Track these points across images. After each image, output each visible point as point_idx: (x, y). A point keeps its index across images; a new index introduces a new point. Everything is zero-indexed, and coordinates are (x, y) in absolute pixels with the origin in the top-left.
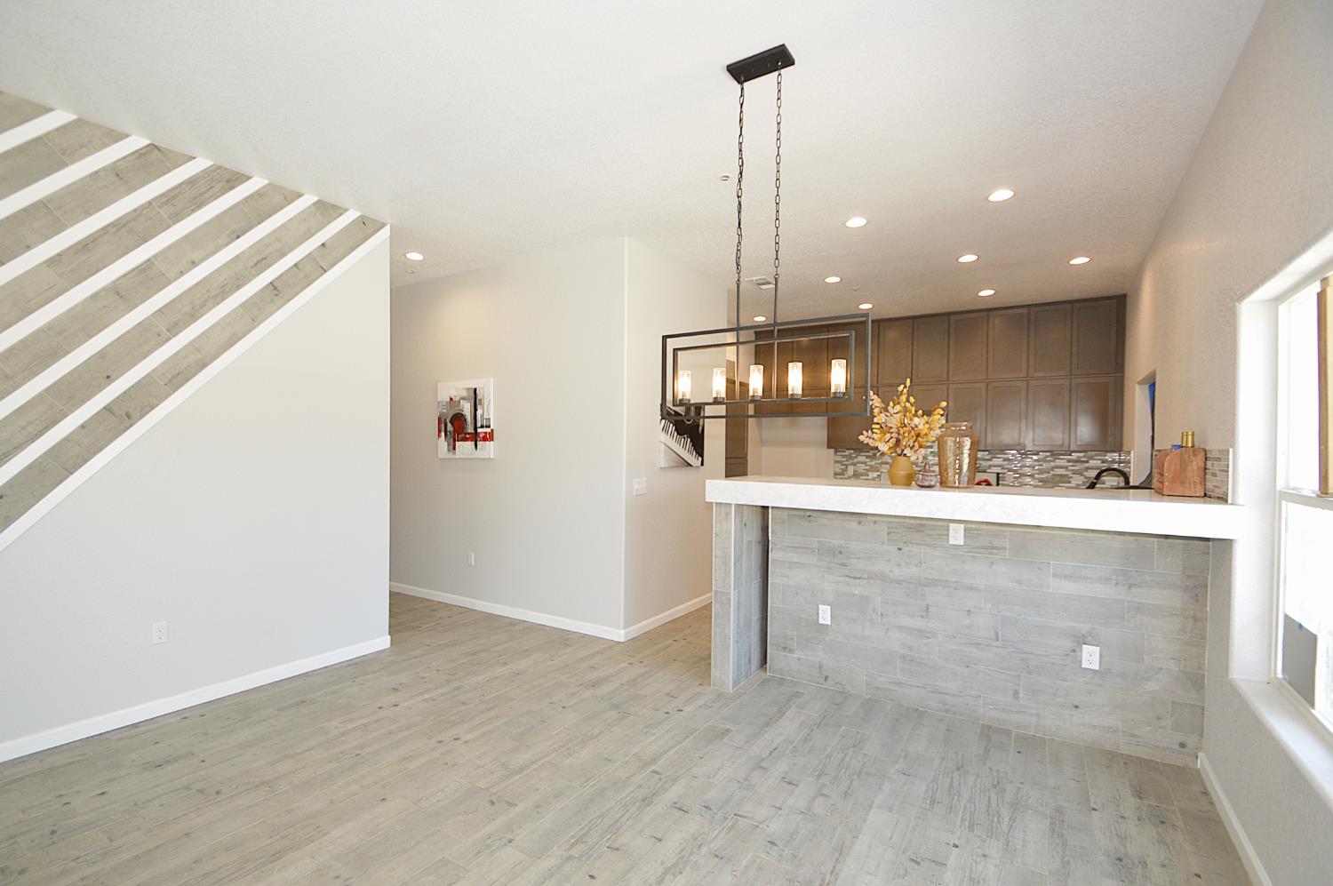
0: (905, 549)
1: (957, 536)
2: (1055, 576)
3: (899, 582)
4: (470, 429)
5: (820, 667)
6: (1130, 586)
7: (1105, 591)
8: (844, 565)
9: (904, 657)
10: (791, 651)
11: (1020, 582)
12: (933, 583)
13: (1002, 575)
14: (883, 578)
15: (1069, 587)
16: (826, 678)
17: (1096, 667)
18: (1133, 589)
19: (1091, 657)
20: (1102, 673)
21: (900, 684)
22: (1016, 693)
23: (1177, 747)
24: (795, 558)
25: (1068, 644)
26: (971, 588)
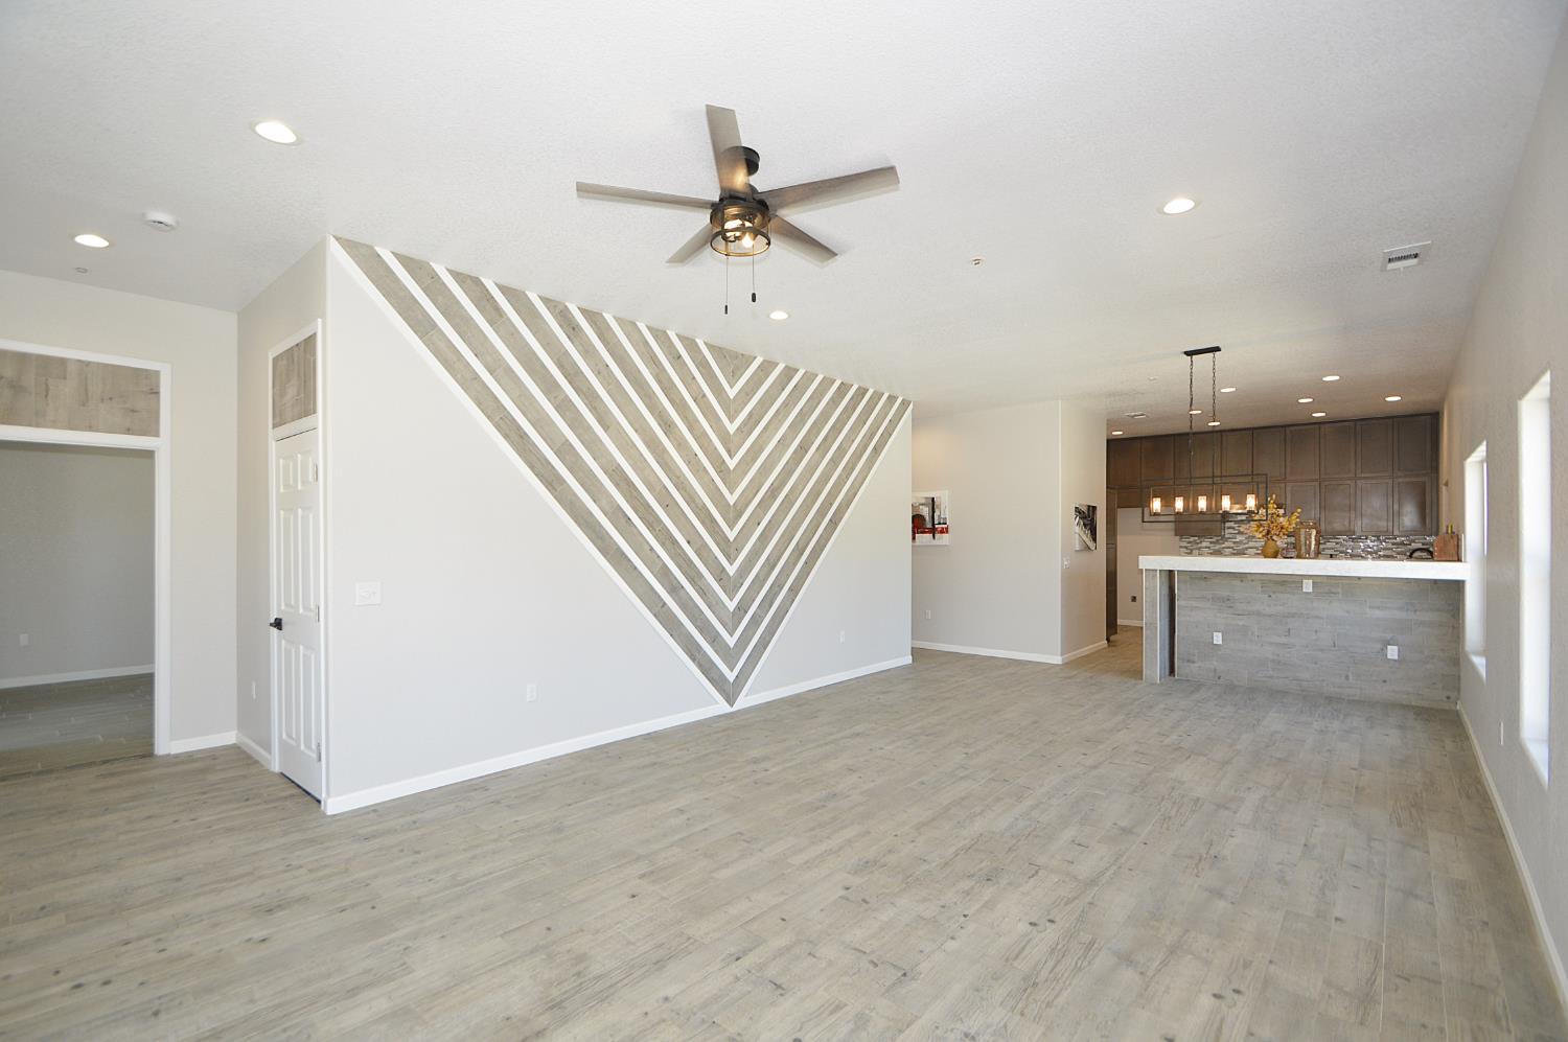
0: (1273, 596)
1: (1308, 586)
2: (1370, 607)
3: (1270, 616)
4: (929, 525)
5: (1215, 670)
6: (1415, 611)
7: (1401, 615)
8: (1231, 607)
9: (1273, 661)
10: (1193, 662)
11: (1348, 612)
12: (1293, 615)
13: (1337, 608)
14: (1259, 614)
15: (1378, 613)
16: (1219, 678)
17: (1396, 657)
18: (1418, 613)
19: (1392, 652)
20: (1401, 661)
21: (1271, 677)
22: (1347, 677)
23: (1445, 699)
24: (1195, 604)
25: (1379, 646)
26: (1317, 617)
